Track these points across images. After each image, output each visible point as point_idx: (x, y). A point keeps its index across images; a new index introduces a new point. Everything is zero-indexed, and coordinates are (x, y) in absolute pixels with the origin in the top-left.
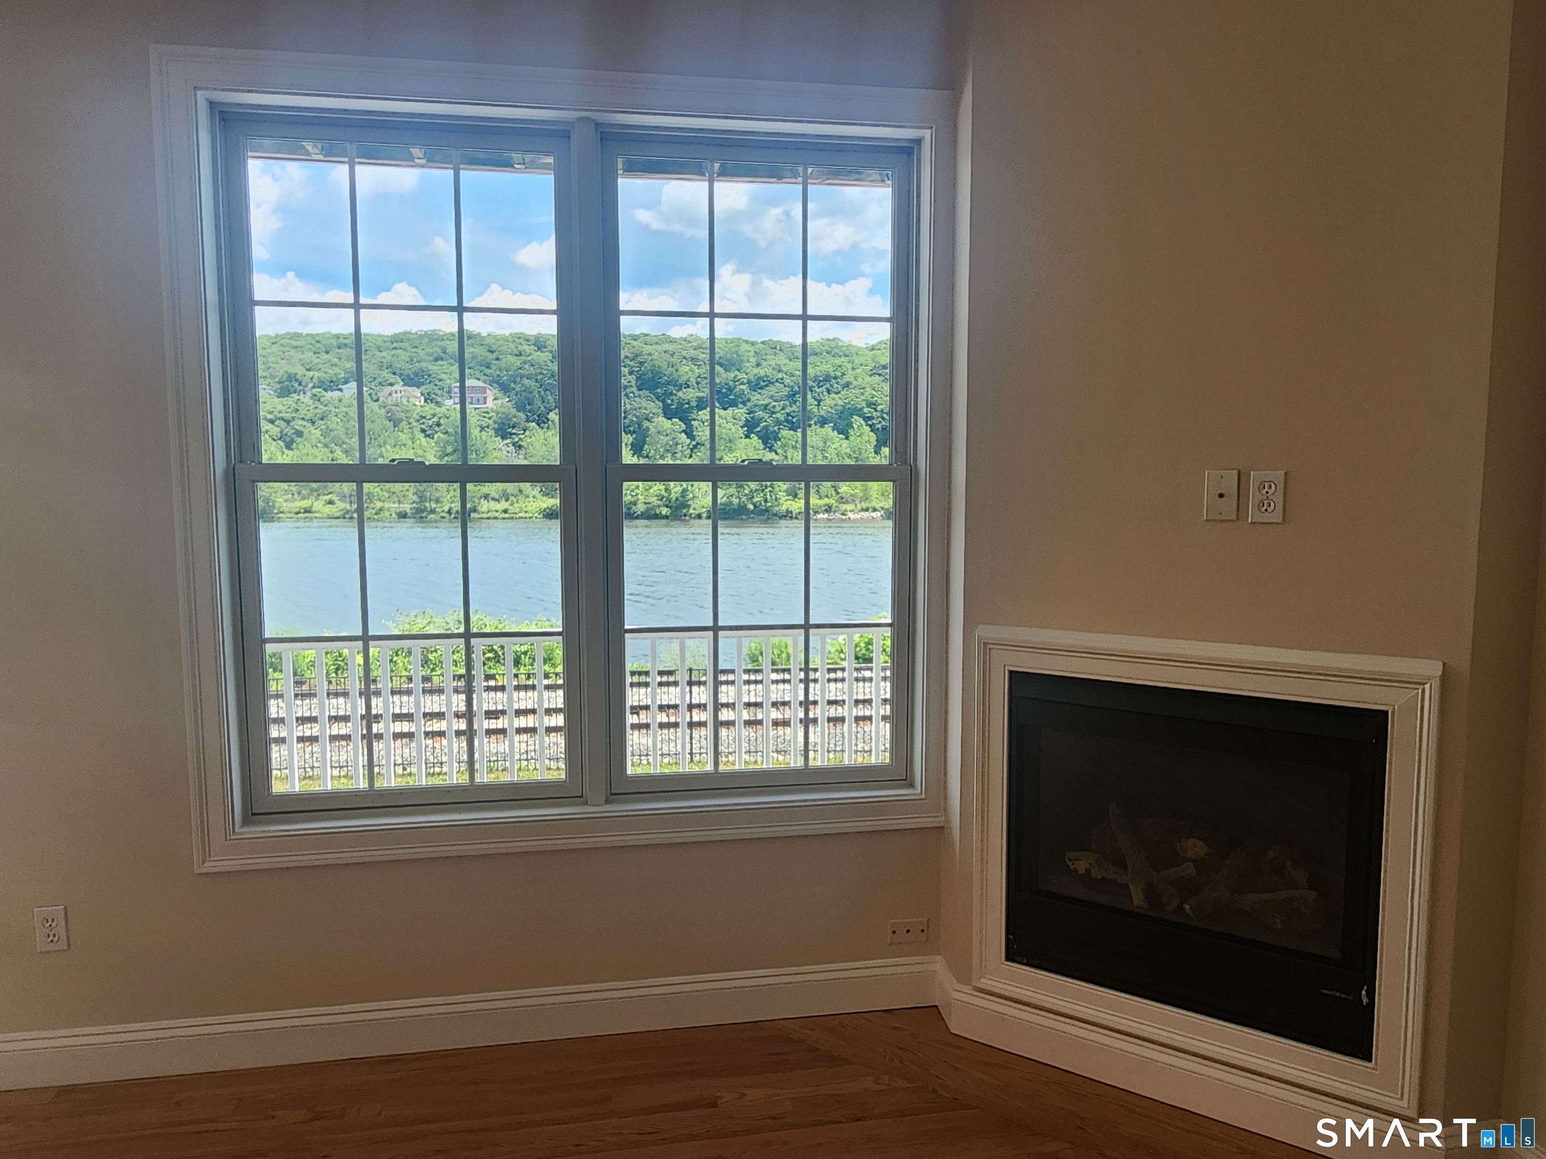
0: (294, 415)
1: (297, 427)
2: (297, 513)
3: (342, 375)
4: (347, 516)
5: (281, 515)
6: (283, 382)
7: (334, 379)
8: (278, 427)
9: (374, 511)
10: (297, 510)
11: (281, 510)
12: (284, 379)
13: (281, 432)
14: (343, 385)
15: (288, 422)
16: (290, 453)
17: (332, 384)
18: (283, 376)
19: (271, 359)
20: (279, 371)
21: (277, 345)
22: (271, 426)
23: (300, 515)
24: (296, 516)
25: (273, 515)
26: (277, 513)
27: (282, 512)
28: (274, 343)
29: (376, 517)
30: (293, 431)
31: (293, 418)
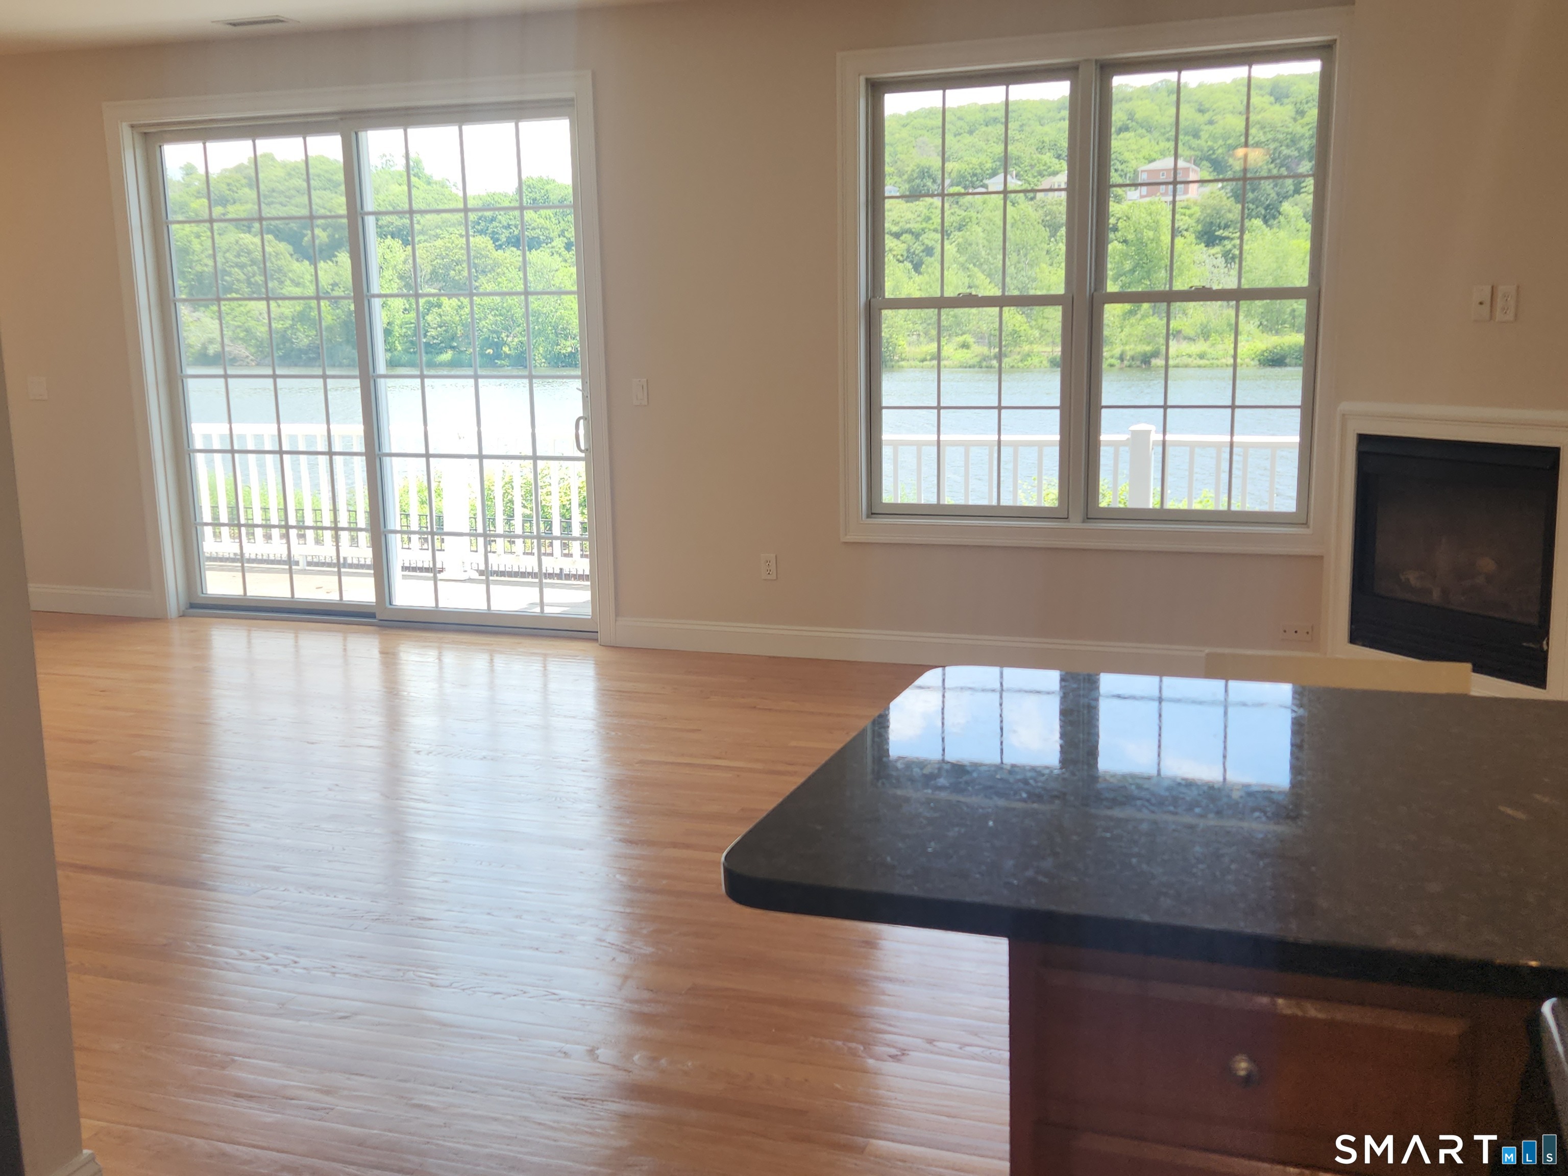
0: (924, 225)
1: (926, 241)
2: (923, 360)
3: (989, 165)
4: (984, 364)
5: (903, 363)
6: (914, 180)
7: (979, 171)
8: (904, 243)
9: (1018, 357)
10: (923, 356)
11: (904, 356)
12: (915, 175)
13: (908, 251)
14: (990, 178)
15: (917, 235)
16: (918, 279)
17: (975, 179)
18: (913, 171)
19: (899, 149)
20: (908, 166)
21: (908, 128)
22: (896, 242)
23: (925, 363)
24: (921, 364)
25: (893, 363)
26: (898, 361)
27: (903, 360)
28: (904, 126)
29: (1020, 364)
30: (922, 248)
31: (923, 230)
